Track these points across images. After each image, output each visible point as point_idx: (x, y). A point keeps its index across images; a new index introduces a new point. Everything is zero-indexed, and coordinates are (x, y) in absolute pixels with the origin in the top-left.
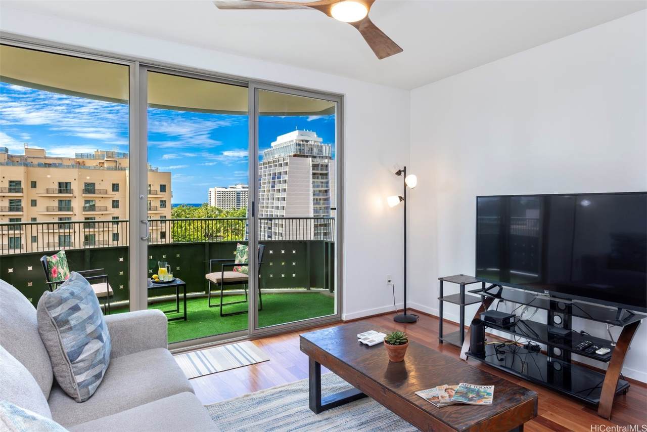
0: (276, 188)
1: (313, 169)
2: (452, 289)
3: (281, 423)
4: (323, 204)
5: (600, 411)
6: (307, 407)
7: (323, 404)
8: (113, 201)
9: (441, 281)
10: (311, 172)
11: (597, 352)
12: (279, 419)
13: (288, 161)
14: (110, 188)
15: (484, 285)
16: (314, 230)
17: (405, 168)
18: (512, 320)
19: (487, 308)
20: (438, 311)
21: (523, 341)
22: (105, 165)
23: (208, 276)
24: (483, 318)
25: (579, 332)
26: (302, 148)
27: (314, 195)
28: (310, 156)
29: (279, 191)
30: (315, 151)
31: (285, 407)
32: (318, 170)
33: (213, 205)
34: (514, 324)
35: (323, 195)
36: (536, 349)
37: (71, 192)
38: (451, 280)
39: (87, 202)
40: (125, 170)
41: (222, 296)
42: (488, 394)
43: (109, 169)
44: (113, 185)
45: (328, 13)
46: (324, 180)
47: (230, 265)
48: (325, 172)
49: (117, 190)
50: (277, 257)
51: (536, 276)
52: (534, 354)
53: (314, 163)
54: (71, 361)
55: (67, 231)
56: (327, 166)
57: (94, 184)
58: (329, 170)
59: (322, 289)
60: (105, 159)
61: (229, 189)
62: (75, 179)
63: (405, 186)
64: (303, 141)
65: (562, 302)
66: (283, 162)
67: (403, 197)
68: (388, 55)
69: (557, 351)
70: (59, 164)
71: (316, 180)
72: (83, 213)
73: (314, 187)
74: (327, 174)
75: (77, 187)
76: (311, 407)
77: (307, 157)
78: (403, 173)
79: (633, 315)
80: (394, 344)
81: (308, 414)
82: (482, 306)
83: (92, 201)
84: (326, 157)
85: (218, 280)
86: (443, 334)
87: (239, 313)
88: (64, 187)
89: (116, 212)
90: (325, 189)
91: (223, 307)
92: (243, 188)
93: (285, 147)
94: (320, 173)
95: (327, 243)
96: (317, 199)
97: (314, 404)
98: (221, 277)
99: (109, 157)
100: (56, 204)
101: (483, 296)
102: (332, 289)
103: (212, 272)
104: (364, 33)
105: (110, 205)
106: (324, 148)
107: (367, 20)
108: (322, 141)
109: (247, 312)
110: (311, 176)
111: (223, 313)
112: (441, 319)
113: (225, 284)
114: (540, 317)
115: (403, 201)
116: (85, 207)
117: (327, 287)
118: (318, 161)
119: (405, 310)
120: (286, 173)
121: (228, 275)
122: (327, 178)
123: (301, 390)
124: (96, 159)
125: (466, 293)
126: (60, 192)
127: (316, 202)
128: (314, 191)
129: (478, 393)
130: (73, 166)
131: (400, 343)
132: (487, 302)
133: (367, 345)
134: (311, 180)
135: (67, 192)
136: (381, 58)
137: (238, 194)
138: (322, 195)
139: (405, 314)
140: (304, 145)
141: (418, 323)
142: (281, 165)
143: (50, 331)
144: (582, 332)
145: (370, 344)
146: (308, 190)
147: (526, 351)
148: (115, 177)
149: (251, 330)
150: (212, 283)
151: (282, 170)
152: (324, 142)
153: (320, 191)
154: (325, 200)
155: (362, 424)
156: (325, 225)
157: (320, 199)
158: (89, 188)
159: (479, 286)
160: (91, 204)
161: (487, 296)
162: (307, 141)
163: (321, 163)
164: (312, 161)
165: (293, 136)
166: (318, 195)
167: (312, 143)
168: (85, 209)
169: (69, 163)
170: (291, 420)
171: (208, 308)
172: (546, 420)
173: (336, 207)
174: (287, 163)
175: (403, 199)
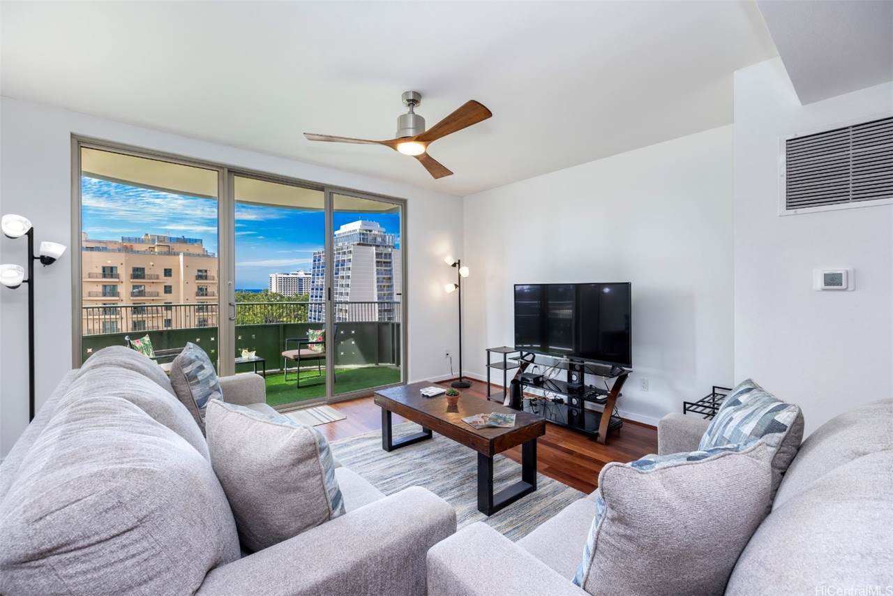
0: (340, 275)
1: (377, 258)
2: (497, 358)
3: (360, 459)
4: (387, 290)
5: (599, 439)
6: (381, 447)
7: (393, 444)
8: (165, 287)
9: (489, 351)
10: (375, 260)
11: (598, 398)
12: (358, 457)
13: (352, 249)
14: (162, 274)
15: (521, 354)
16: (379, 315)
17: (459, 261)
18: (541, 379)
19: (523, 371)
20: (486, 377)
21: (551, 395)
22: (156, 250)
23: (284, 354)
24: (520, 379)
25: (589, 386)
26: (366, 237)
27: (378, 282)
28: (374, 245)
29: (343, 277)
30: (379, 239)
31: (362, 449)
32: (381, 258)
33: (274, 290)
34: (543, 382)
35: (387, 282)
36: (561, 401)
37: (117, 276)
38: (496, 350)
39: (134, 287)
40: (178, 255)
41: (299, 371)
42: (512, 420)
43: (160, 253)
44: (165, 270)
45: (395, 149)
46: (388, 268)
47: (304, 343)
48: (388, 260)
49: (170, 275)
50: (347, 336)
51: (571, 350)
52: (559, 405)
53: (378, 252)
54: (199, 407)
55: (113, 317)
56: (390, 254)
57: (144, 269)
58: (393, 258)
59: (389, 364)
60: (156, 243)
61: (290, 276)
62: (122, 264)
63: (460, 275)
64: (366, 230)
65: (577, 364)
66: (346, 250)
67: (458, 284)
68: (443, 176)
69: (574, 401)
70: (103, 248)
71: (380, 268)
72: (132, 298)
73: (378, 274)
74: (390, 263)
75: (124, 273)
76: (384, 448)
77: (371, 245)
78: (457, 265)
79: (624, 370)
80: (451, 396)
81: (382, 452)
82: (519, 370)
83: (141, 286)
84: (390, 246)
85: (295, 356)
86: (491, 394)
87: (315, 385)
88: (109, 272)
89: (168, 298)
90: (388, 276)
91: (300, 381)
92: (306, 274)
93: (348, 237)
94: (384, 262)
95: (393, 325)
96: (381, 286)
97: (387, 446)
98: (297, 354)
99: (160, 241)
100: (100, 289)
101: (521, 362)
102: (398, 364)
103: (288, 350)
104: (422, 162)
105: (161, 290)
106: (387, 237)
107: (426, 154)
108: (385, 231)
109: (325, 384)
110: (375, 265)
111: (300, 385)
112: (489, 384)
113: (301, 360)
114: (562, 376)
115: (458, 288)
116: (133, 293)
117: (393, 362)
118: (381, 250)
119: (461, 378)
120: (350, 260)
121: (304, 352)
122: (390, 266)
123: (375, 438)
124: (146, 243)
125: (508, 361)
126: (104, 276)
127: (380, 288)
128: (378, 278)
129: (505, 419)
130: (119, 250)
131: (455, 395)
132: (524, 366)
133: (428, 396)
134: (375, 268)
135: (112, 276)
136: (437, 178)
137: (300, 280)
138: (385, 282)
139: (461, 381)
140: (367, 234)
141: (471, 388)
142: (344, 253)
143: (182, 384)
144: (591, 386)
145: (430, 395)
146: (373, 278)
147: (553, 403)
148: (168, 262)
149: (328, 397)
150: (289, 359)
151: (345, 258)
152: (387, 231)
153: (384, 278)
154: (388, 286)
155: (424, 456)
156: (389, 311)
157: (384, 286)
158: (138, 273)
159: (517, 354)
160: (140, 289)
161: (524, 362)
162: (371, 231)
163: (384, 252)
164: (376, 250)
165: (356, 226)
166: (382, 282)
167: (376, 233)
168: (133, 294)
169: (115, 247)
170: (368, 457)
171: (284, 382)
172: (560, 447)
173: (401, 292)
174: (351, 251)
175: (458, 286)
